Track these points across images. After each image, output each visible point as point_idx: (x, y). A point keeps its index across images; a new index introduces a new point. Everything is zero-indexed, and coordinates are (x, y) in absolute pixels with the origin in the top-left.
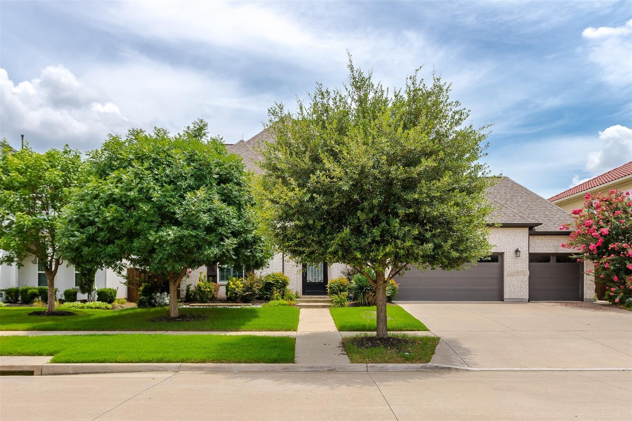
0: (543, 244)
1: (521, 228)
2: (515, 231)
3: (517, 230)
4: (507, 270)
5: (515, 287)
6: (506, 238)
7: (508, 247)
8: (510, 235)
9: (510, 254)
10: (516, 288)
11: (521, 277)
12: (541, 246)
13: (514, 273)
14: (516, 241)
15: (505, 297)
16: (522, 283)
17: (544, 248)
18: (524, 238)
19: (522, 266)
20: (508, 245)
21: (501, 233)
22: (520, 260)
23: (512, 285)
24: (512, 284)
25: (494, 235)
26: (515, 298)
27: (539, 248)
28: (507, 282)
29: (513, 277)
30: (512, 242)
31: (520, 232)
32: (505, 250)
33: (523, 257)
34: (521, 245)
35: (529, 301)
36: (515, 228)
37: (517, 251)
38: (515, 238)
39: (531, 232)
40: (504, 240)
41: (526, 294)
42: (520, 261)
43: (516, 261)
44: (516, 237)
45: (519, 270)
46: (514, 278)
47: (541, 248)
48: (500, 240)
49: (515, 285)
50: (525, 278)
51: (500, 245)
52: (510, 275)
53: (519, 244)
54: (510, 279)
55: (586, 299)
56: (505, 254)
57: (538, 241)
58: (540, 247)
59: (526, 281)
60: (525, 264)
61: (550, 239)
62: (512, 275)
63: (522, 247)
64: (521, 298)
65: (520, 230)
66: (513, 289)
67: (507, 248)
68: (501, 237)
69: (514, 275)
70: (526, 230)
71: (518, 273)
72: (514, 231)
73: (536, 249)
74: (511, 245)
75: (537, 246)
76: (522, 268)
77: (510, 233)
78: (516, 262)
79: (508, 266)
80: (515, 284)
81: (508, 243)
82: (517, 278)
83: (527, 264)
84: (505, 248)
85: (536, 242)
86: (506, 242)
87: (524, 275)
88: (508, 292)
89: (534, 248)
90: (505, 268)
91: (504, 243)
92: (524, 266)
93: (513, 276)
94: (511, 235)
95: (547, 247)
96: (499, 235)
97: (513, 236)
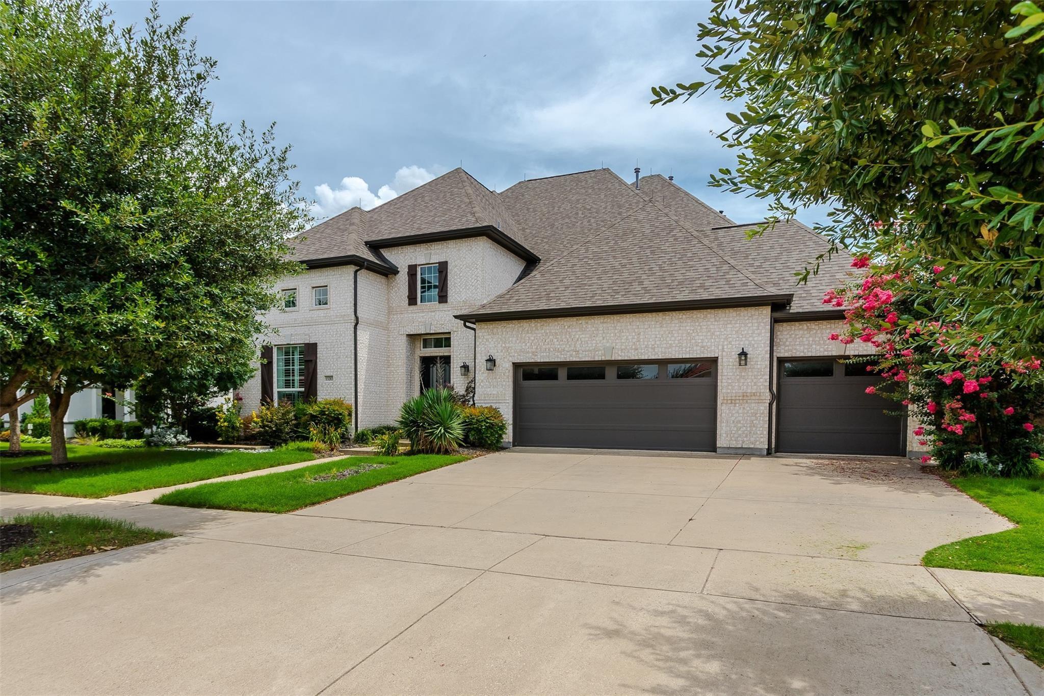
0: (811, 339)
1: (753, 308)
2: (742, 314)
3: (746, 312)
4: (724, 391)
5: (739, 425)
6: (722, 330)
7: (725, 347)
8: (731, 324)
9: (731, 360)
10: (740, 428)
11: (753, 405)
12: (806, 343)
13: (737, 398)
14: (742, 335)
15: (719, 444)
16: (753, 418)
17: (814, 346)
18: (760, 328)
19: (755, 383)
20: (726, 343)
21: (712, 320)
22: (752, 372)
23: (733, 422)
24: (733, 418)
25: (697, 324)
26: (740, 446)
27: (802, 348)
28: (723, 415)
29: (735, 406)
30: (735, 336)
31: (752, 315)
32: (720, 353)
33: (759, 366)
34: (753, 342)
35: (769, 453)
36: (743, 309)
37: (743, 354)
38: (742, 329)
39: (778, 315)
40: (718, 333)
41: (762, 440)
42: (750, 374)
43: (743, 374)
44: (743, 325)
45: (749, 391)
46: (737, 408)
47: (806, 347)
48: (709, 334)
49: (739, 422)
50: (762, 408)
51: (709, 344)
52: (729, 402)
53: (751, 339)
54: (729, 409)
55: (910, 451)
56: (720, 360)
57: (801, 332)
58: (804, 345)
59: (763, 413)
60: (761, 380)
61: (827, 328)
62: (733, 402)
63: (756, 346)
64: (752, 446)
65: (752, 311)
66: (735, 429)
67: (723, 348)
68: (711, 327)
69: (738, 401)
70: (764, 312)
71: (745, 397)
72: (739, 315)
73: (796, 349)
74: (733, 343)
75: (798, 343)
76: (755, 387)
77: (731, 319)
78: (741, 376)
79: (726, 384)
80: (741, 418)
81: (726, 339)
82: (744, 408)
83: (766, 380)
84: (720, 347)
85: (796, 335)
86: (723, 337)
87: (760, 401)
88: (724, 435)
89: (790, 348)
90: (719, 388)
91: (717, 340)
92: (760, 384)
93: (735, 403)
94: (733, 322)
95: (819, 344)
96: (709, 323)
97: (738, 325)
